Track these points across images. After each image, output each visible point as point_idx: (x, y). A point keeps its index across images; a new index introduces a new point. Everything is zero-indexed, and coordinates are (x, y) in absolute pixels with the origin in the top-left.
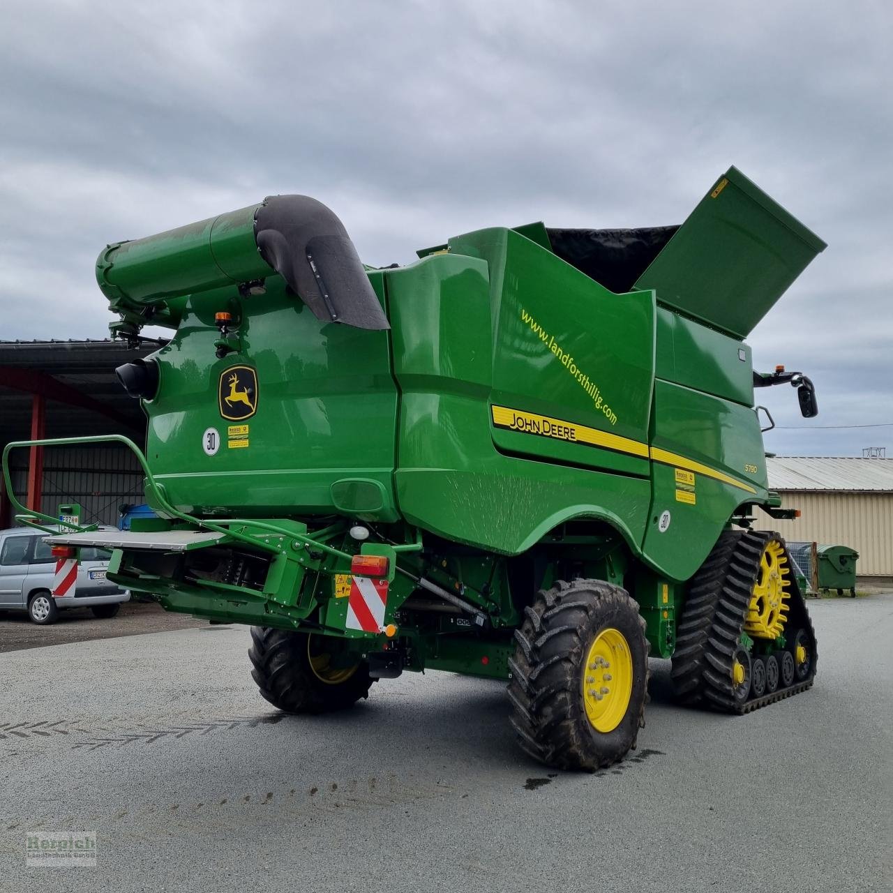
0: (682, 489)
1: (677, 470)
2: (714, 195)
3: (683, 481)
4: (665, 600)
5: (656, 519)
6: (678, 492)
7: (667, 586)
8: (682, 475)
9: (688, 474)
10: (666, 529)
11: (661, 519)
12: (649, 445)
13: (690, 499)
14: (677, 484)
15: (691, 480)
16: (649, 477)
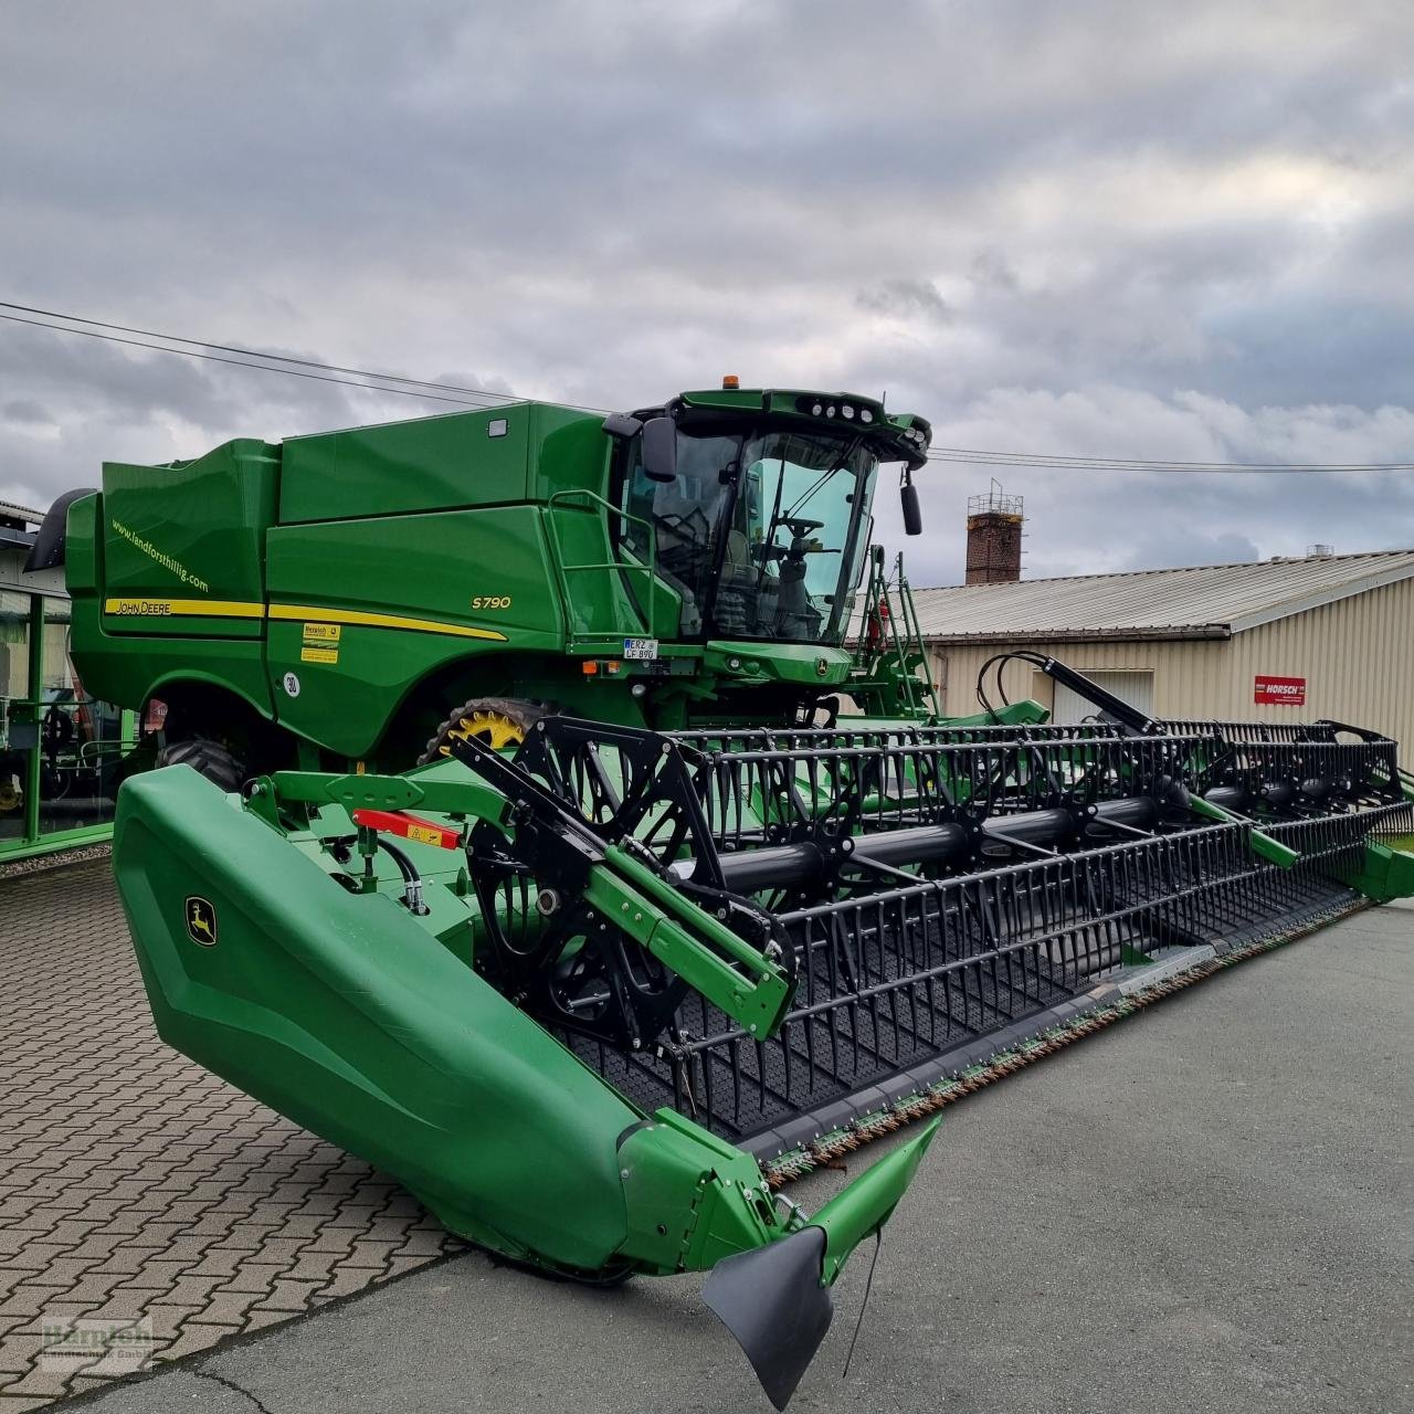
0: (315, 647)
1: (306, 625)
3: (315, 637)
5: (279, 683)
6: (305, 651)
7: (363, 764)
8: (317, 630)
9: (328, 627)
10: (298, 691)
11: (286, 683)
12: (267, 603)
13: (330, 658)
14: (305, 642)
15: (332, 634)
16: (263, 638)
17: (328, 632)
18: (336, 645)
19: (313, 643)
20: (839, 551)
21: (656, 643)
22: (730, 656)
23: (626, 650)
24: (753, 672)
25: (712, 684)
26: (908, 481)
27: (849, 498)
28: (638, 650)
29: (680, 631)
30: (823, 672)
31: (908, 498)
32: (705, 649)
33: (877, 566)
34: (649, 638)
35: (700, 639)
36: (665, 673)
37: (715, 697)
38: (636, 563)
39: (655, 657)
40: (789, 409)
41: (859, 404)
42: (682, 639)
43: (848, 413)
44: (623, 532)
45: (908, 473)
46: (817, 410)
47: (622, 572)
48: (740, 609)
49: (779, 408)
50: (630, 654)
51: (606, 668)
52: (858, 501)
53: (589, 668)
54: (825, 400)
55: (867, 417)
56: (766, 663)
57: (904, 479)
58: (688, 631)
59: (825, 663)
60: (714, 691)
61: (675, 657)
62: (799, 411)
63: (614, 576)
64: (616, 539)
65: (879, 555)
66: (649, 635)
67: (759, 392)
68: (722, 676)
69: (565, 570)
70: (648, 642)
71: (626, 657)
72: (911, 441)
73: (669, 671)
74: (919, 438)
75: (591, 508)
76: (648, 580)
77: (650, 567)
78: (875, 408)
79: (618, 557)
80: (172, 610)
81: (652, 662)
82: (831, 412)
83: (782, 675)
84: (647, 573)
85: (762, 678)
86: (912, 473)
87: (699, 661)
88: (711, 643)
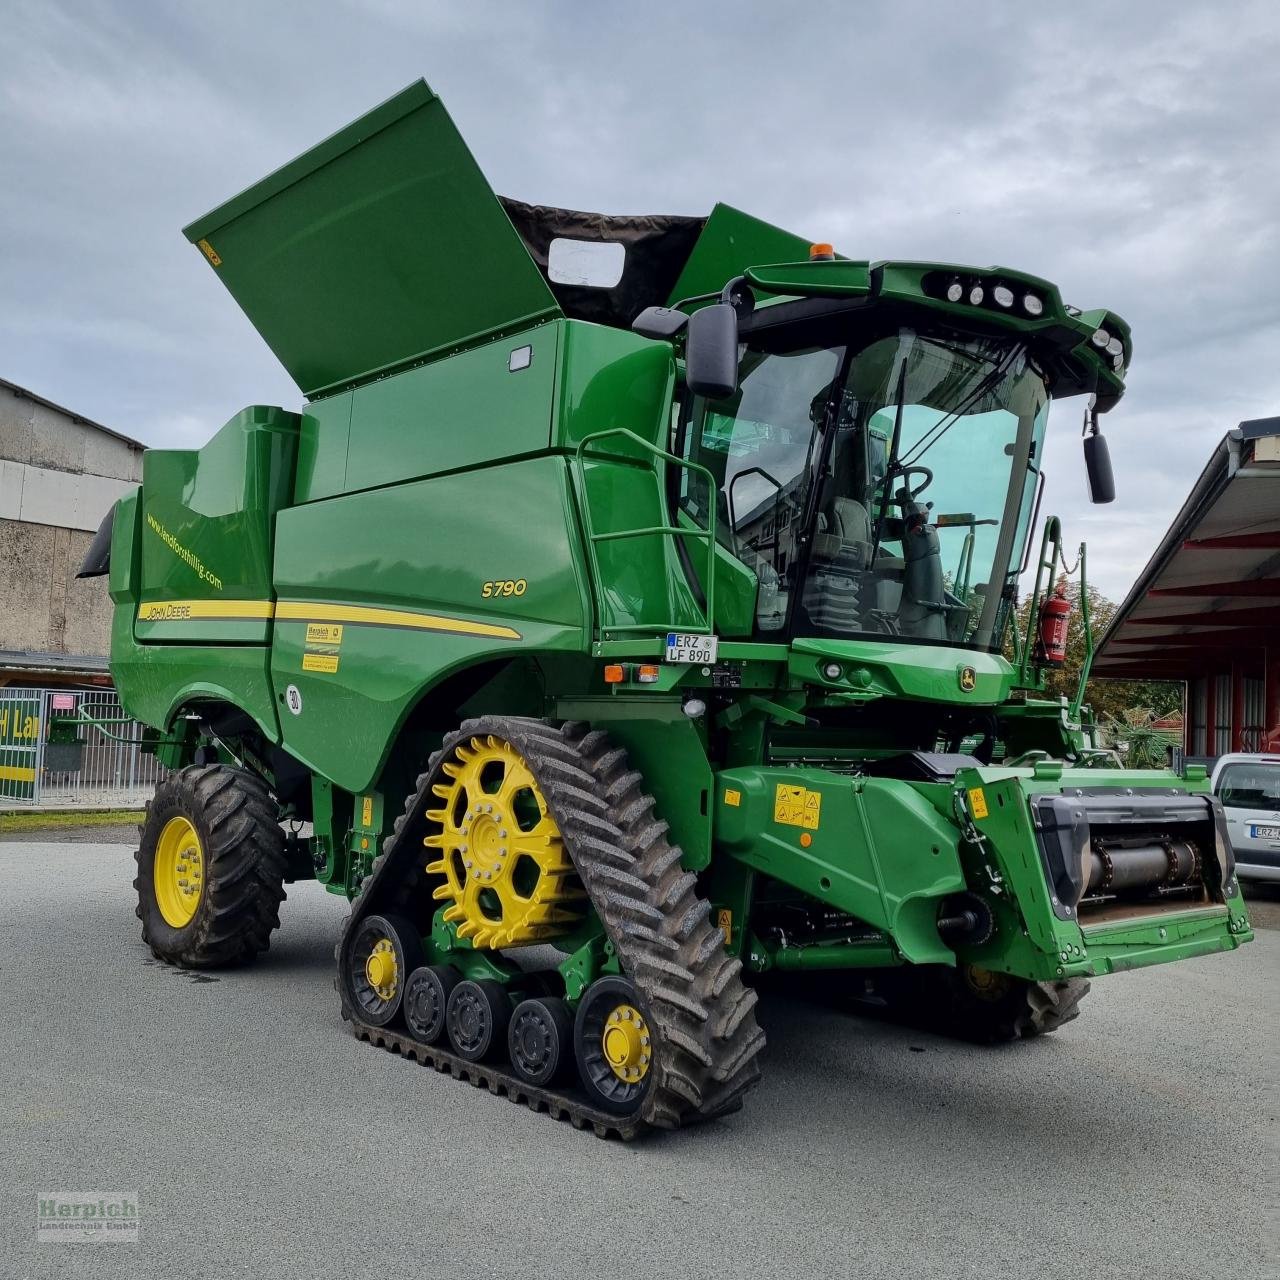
0: (317, 652)
1: (310, 625)
2: (218, 261)
3: (317, 640)
4: (367, 822)
5: (282, 698)
6: (307, 658)
7: (370, 800)
8: (320, 631)
9: (331, 628)
10: (300, 708)
11: (289, 698)
12: (274, 600)
13: (328, 665)
14: (308, 646)
15: (334, 636)
16: (268, 643)
17: (331, 633)
18: (337, 649)
19: (315, 647)
20: (994, 523)
21: (714, 640)
22: (826, 660)
23: (669, 648)
24: (860, 684)
25: (802, 702)
26: (1095, 430)
27: (1009, 450)
28: (688, 650)
29: (755, 624)
30: (969, 686)
31: (1095, 454)
32: (790, 650)
33: (1050, 545)
34: (705, 633)
35: (782, 636)
36: (734, 684)
37: (801, 719)
38: (695, 529)
39: (713, 660)
40: (910, 289)
41: (1021, 285)
42: (758, 635)
43: (1004, 297)
44: (684, 493)
45: (1094, 417)
46: (955, 292)
47: (679, 539)
48: (853, 600)
49: (894, 286)
50: (675, 655)
51: (636, 674)
52: (1024, 453)
53: (614, 674)
54: (968, 278)
55: (1032, 305)
56: (881, 671)
57: (1089, 426)
58: (767, 623)
59: (972, 673)
60: (802, 712)
61: (749, 662)
62: (927, 294)
63: (669, 543)
64: (675, 502)
65: (1053, 531)
66: (707, 629)
67: (865, 265)
68: (816, 690)
69: (595, 541)
70: (702, 639)
71: (668, 659)
72: (1101, 351)
73: (738, 681)
74: (1114, 347)
75: (644, 463)
76: (706, 549)
77: (709, 532)
78: (1047, 293)
79: (675, 522)
80: (193, 613)
81: (711, 666)
82: (977, 295)
83: (906, 691)
84: (705, 541)
85: (874, 691)
86: (1100, 416)
87: (780, 668)
88: (798, 642)
